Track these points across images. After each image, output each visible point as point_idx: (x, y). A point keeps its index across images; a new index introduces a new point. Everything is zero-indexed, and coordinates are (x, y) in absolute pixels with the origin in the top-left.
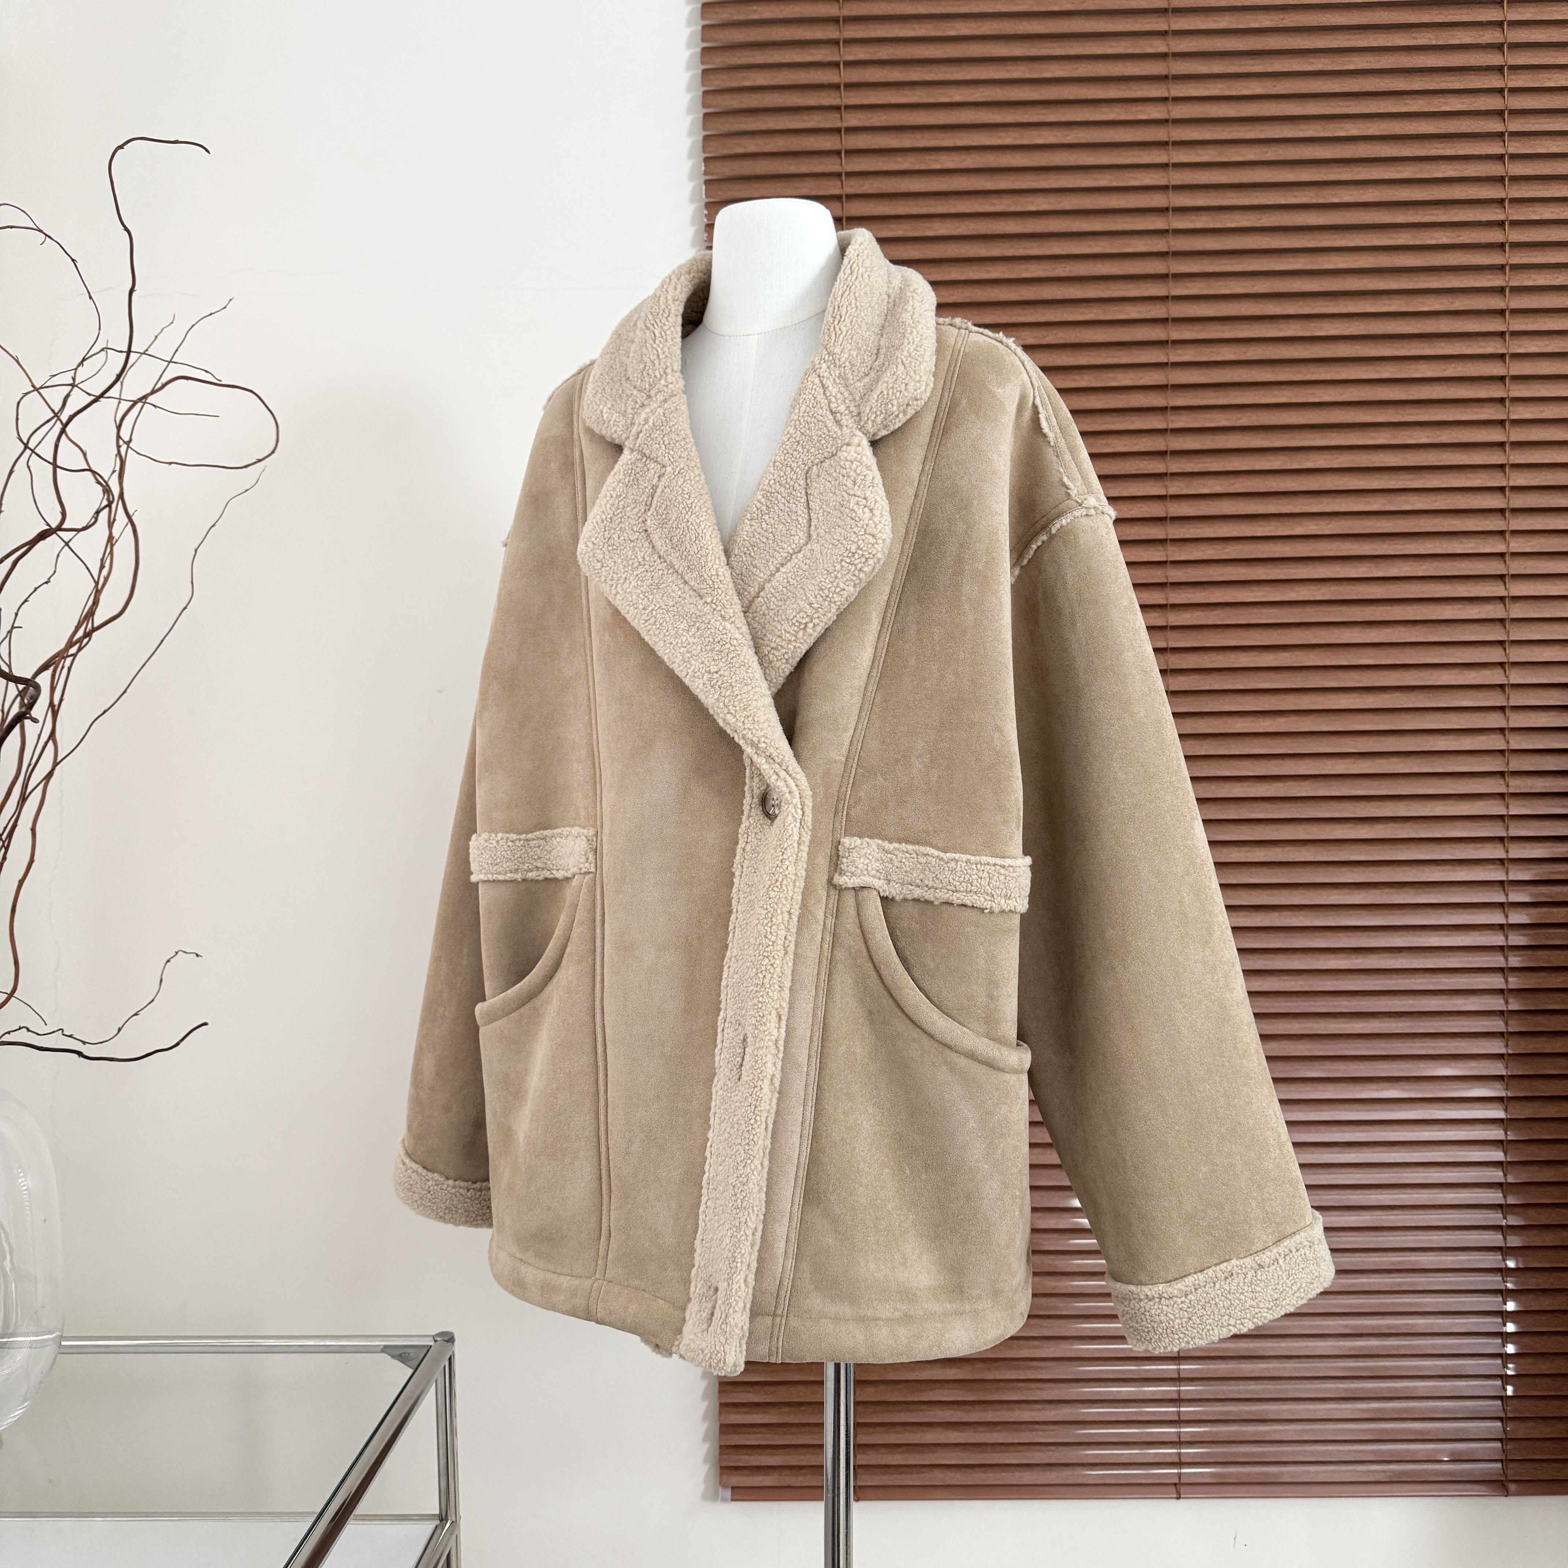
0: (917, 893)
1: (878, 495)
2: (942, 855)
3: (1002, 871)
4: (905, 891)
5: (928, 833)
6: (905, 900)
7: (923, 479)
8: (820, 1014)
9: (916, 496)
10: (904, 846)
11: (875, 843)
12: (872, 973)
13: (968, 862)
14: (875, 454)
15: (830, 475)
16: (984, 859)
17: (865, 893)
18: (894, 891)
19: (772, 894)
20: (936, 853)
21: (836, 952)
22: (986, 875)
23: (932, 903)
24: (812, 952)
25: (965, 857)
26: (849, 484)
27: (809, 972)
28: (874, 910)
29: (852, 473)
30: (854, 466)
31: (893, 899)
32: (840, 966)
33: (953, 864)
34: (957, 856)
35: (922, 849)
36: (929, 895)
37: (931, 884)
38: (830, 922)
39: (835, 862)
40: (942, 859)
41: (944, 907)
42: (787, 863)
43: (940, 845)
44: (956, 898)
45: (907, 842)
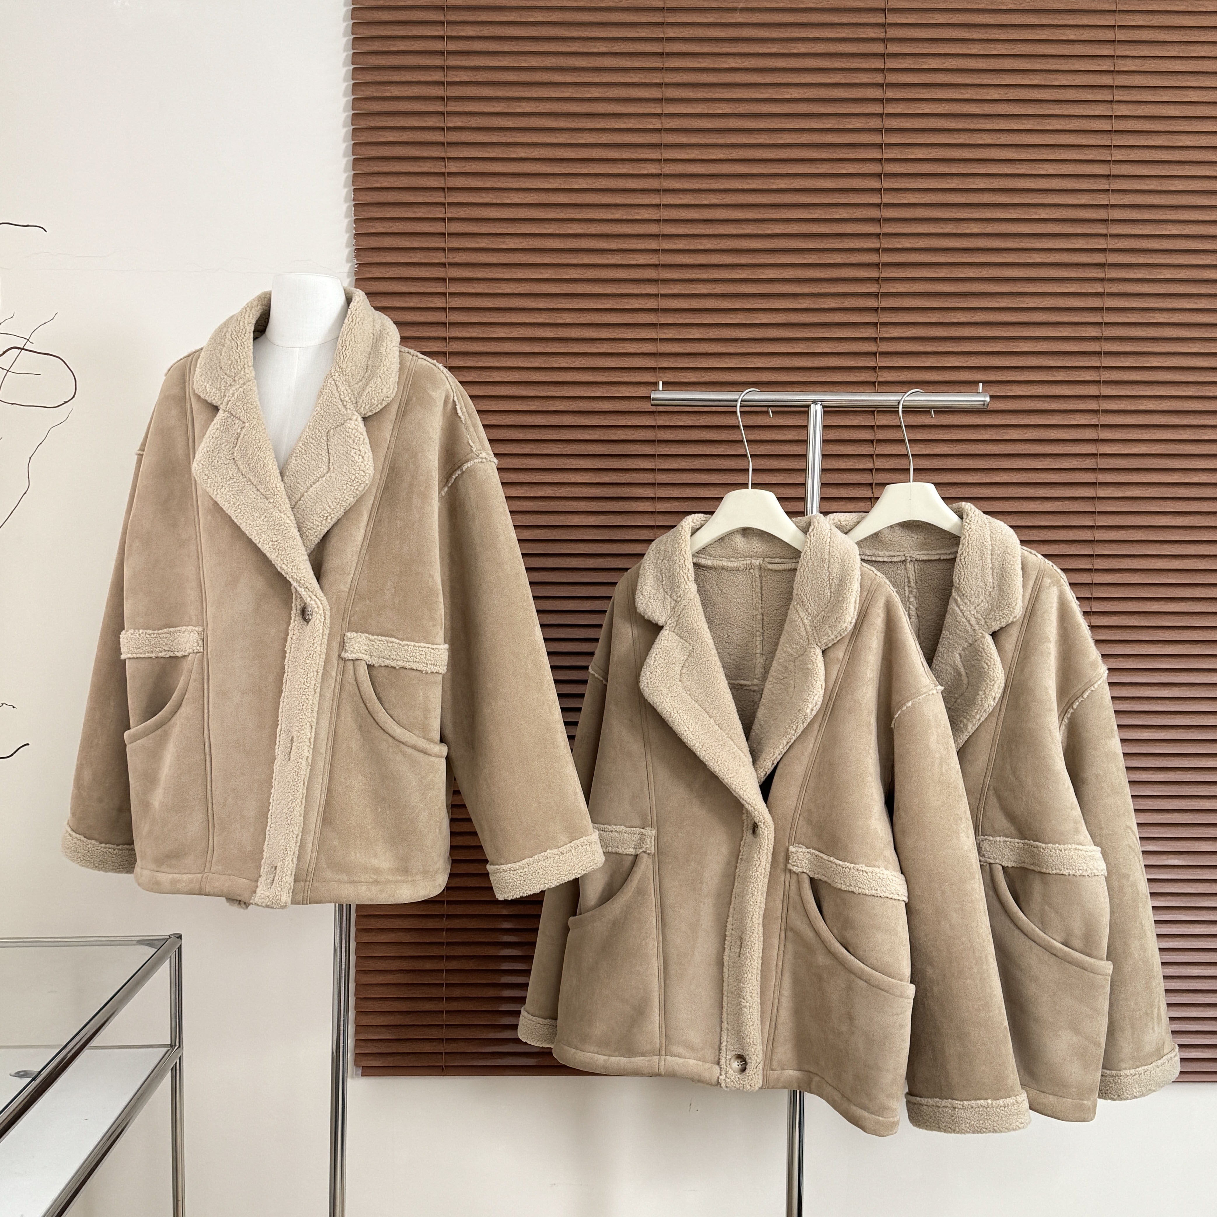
0: (387, 662)
1: (366, 448)
2: (401, 642)
3: (432, 651)
4: (380, 662)
5: (393, 631)
6: (380, 666)
7: (392, 439)
8: (333, 727)
9: (388, 448)
10: (380, 638)
11: (364, 635)
12: (363, 705)
13: (414, 646)
14: (365, 425)
15: (341, 435)
16: (423, 645)
17: (359, 662)
18: (374, 661)
19: (308, 661)
20: (397, 641)
21: (342, 694)
22: (423, 653)
23: (395, 668)
24: (329, 694)
25: (413, 644)
26: (351, 442)
27: (327, 705)
28: (363, 671)
29: (352, 436)
30: (353, 432)
31: (373, 666)
32: (344, 701)
33: (406, 647)
34: (409, 643)
35: (390, 639)
36: (393, 664)
37: (395, 657)
38: (339, 677)
39: (342, 645)
40: (400, 644)
41: (402, 670)
42: (316, 645)
43: (399, 637)
44: (407, 665)
45: (382, 635)
